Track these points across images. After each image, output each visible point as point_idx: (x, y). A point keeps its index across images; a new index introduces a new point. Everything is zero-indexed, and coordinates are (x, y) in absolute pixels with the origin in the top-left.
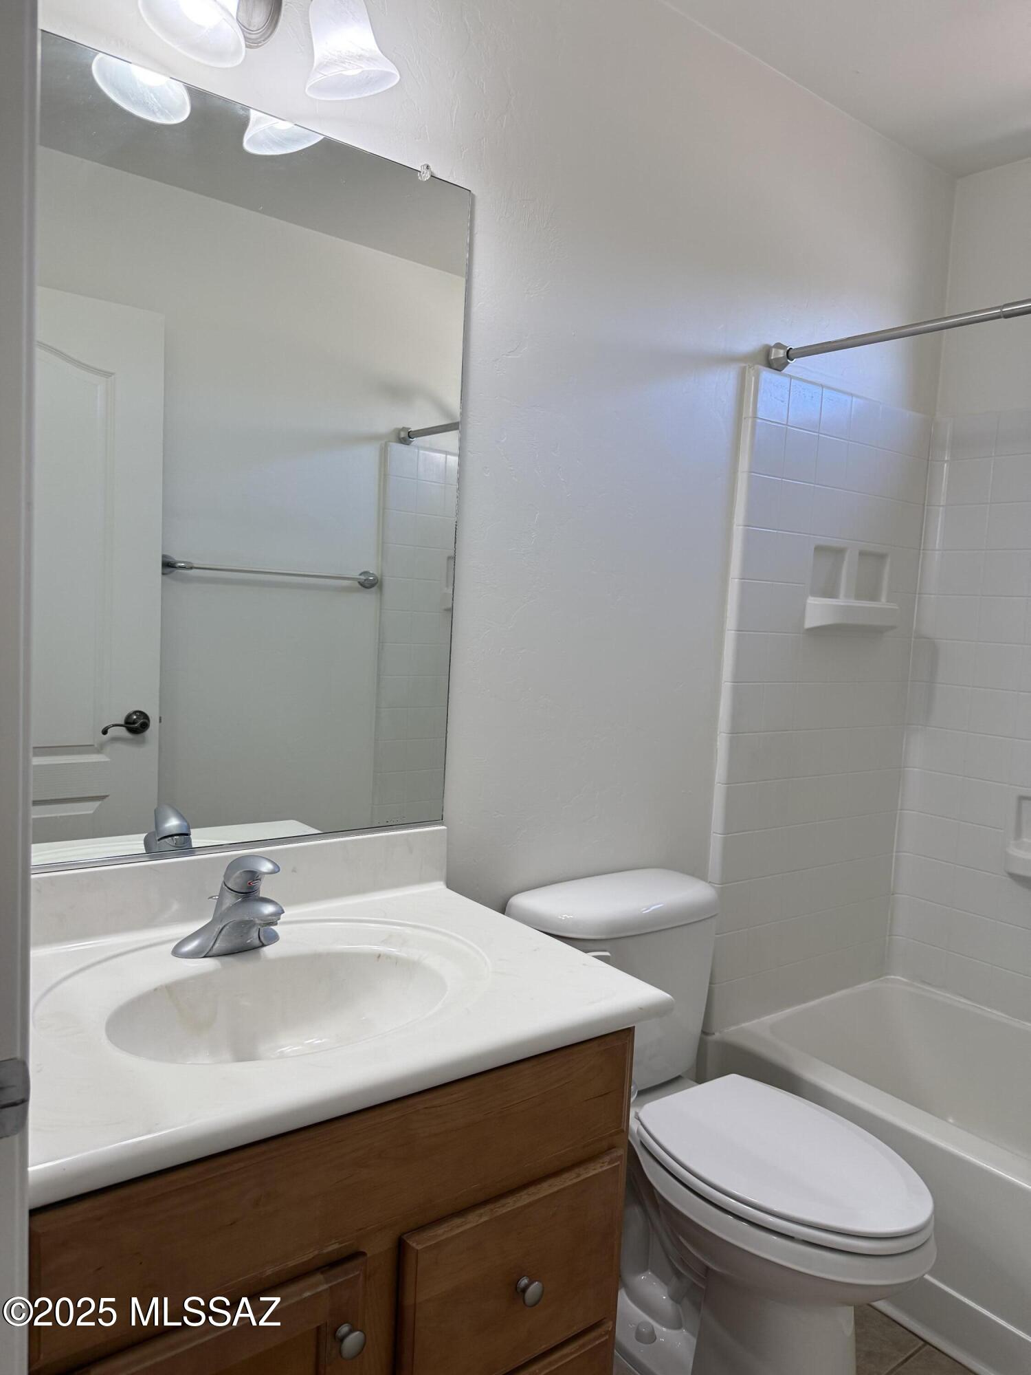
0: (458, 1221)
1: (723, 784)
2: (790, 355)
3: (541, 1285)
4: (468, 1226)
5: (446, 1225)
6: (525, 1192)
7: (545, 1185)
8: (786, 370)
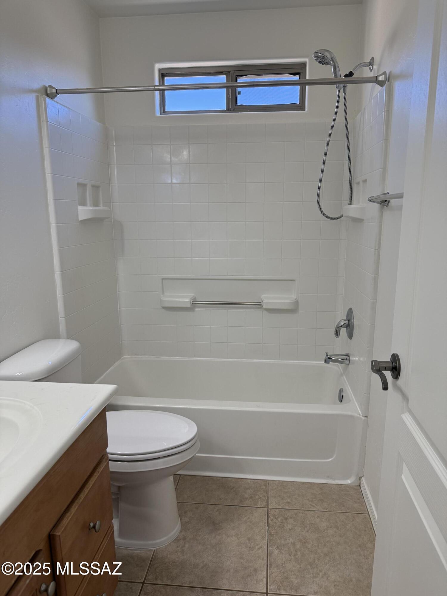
0: (68, 514)
1: (61, 295)
2: (58, 92)
3: (99, 521)
4: (73, 513)
5: (65, 518)
6: (85, 489)
7: (90, 482)
8: (55, 99)
